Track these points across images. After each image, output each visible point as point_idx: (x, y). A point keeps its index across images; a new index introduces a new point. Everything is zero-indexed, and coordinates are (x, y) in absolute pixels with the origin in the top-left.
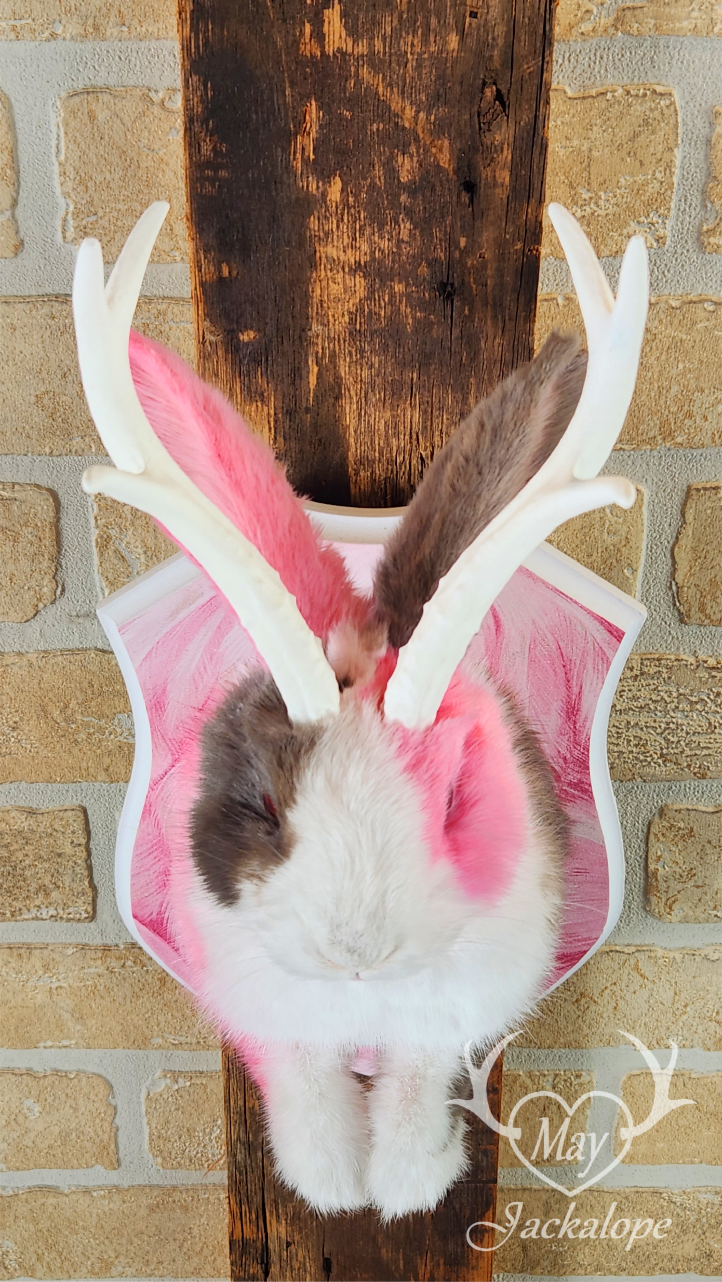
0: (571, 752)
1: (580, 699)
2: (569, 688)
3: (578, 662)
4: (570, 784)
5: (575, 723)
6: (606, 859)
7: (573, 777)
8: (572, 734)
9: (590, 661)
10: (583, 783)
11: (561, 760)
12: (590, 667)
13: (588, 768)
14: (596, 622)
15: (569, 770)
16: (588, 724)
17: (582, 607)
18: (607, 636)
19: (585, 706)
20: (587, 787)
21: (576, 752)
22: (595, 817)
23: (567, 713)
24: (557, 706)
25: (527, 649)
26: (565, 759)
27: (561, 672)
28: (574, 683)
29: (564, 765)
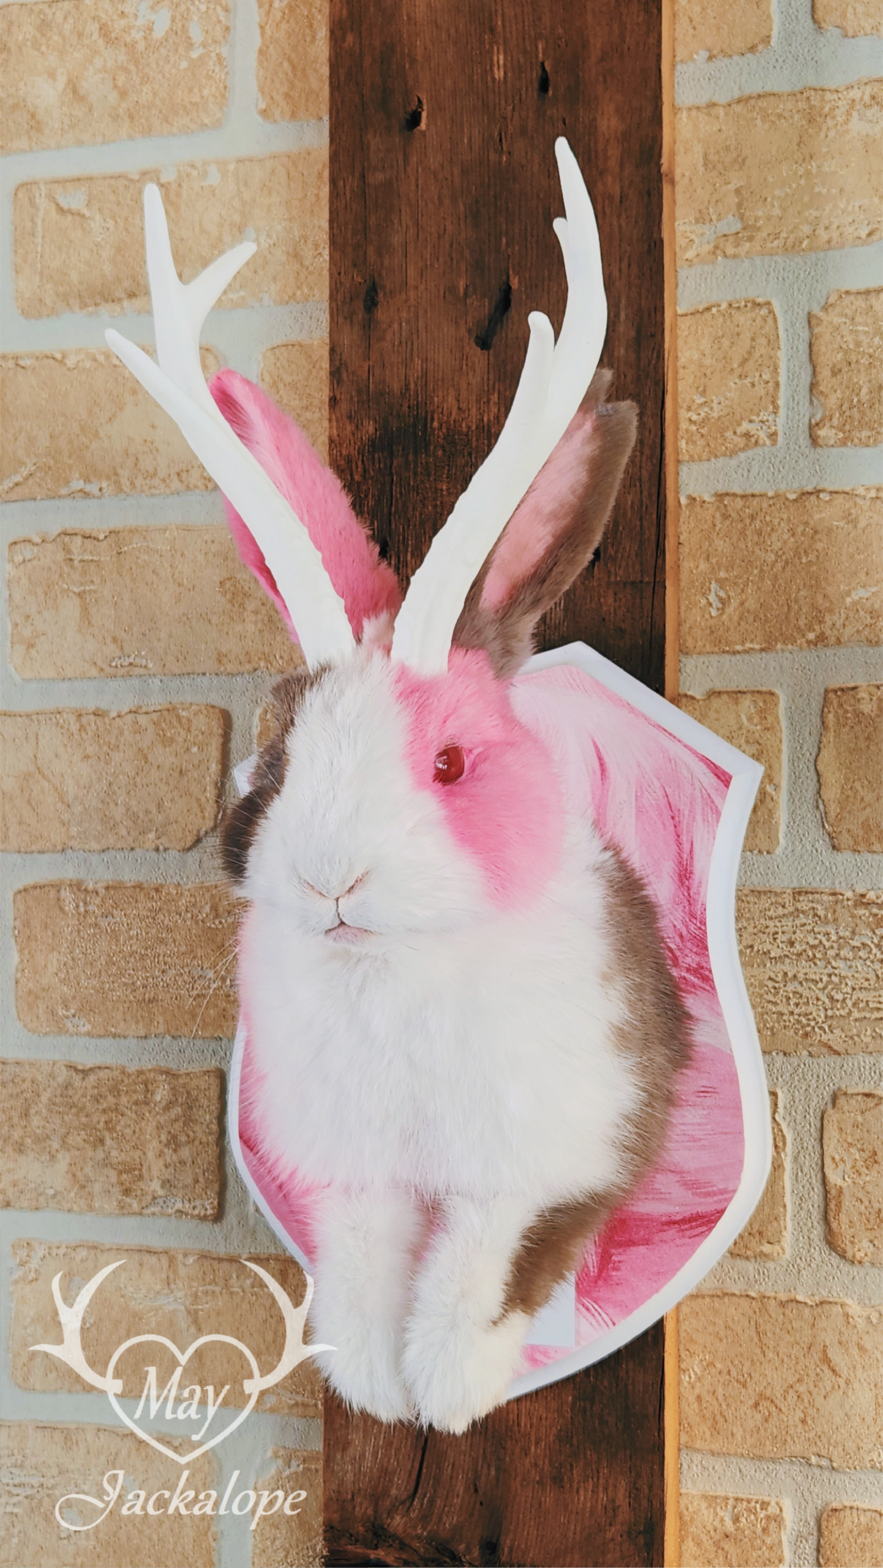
0: (687, 927)
1: (692, 858)
2: (679, 844)
3: (686, 812)
4: (688, 970)
5: (689, 889)
6: (736, 1075)
7: (691, 960)
8: (686, 904)
9: (698, 810)
10: (702, 968)
11: (678, 939)
12: (699, 818)
13: (706, 948)
14: (701, 764)
15: (687, 951)
16: (702, 890)
17: (685, 746)
18: (713, 779)
19: (698, 867)
20: (707, 973)
21: (692, 927)
22: (719, 1015)
23: (680, 876)
24: (669, 867)
25: (634, 798)
26: (681, 936)
27: (669, 823)
28: (684, 838)
29: (681, 944)
